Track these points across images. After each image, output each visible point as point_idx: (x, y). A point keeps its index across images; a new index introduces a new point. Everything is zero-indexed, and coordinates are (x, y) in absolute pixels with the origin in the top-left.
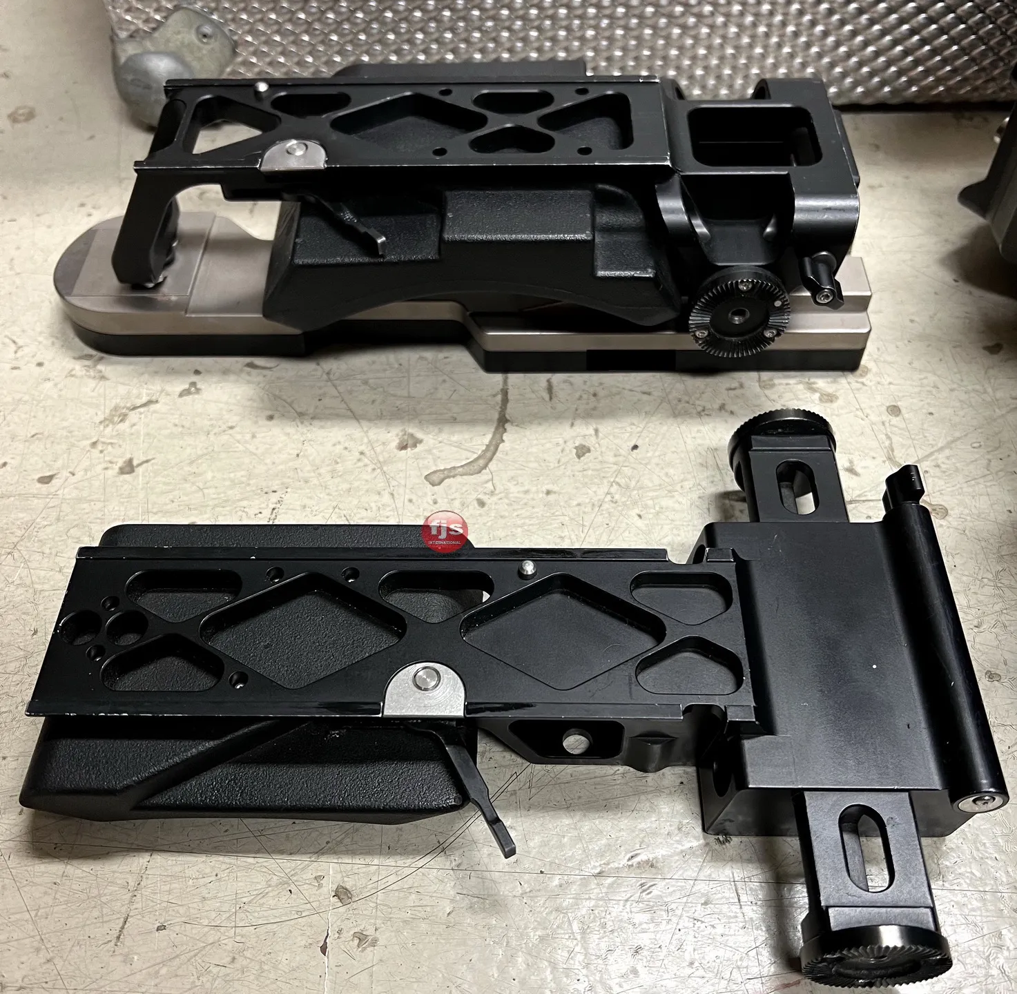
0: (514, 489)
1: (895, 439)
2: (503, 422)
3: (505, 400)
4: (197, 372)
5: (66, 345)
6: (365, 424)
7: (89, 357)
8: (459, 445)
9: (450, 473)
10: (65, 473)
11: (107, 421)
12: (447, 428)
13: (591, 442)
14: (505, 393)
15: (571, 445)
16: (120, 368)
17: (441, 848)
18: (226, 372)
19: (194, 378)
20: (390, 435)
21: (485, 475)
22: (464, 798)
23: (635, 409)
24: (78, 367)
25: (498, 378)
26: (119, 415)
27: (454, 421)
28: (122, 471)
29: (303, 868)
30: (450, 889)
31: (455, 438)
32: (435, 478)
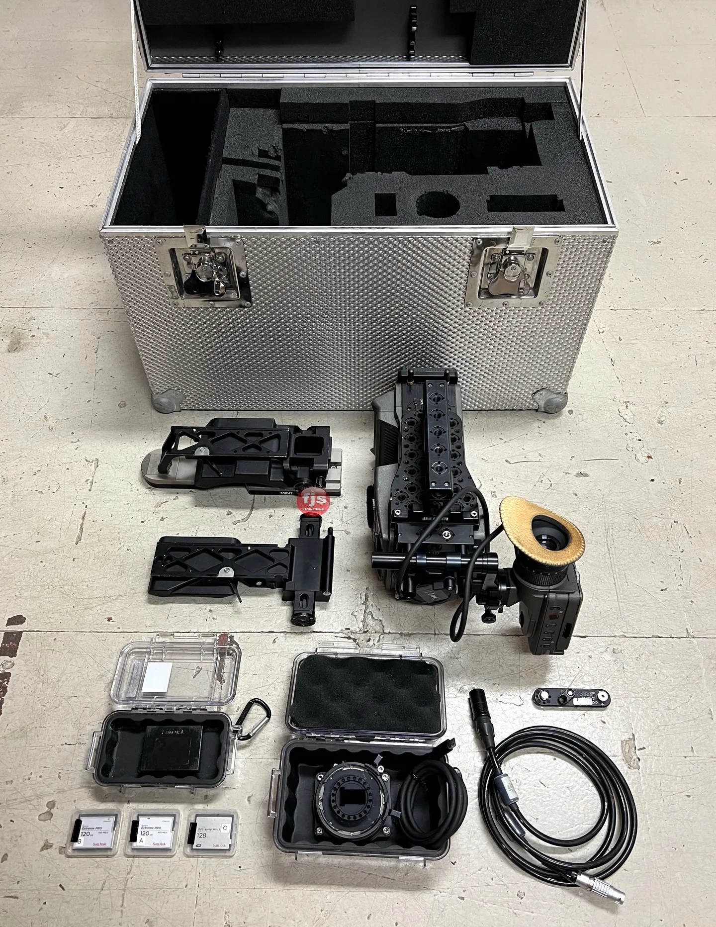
0: (253, 526)
1: (344, 515)
2: (252, 508)
3: (254, 502)
4: (178, 493)
5: (144, 484)
6: (219, 508)
7: (150, 488)
8: (241, 514)
9: (239, 522)
10: (147, 520)
11: (156, 507)
12: (239, 510)
13: (273, 514)
14: (254, 500)
15: (268, 515)
16: (158, 492)
17: (230, 603)
18: (185, 493)
19: (177, 495)
20: (225, 511)
21: (247, 522)
22: (234, 593)
23: (285, 505)
24: (147, 491)
25: (253, 495)
26: (158, 505)
27: (240, 508)
28: (161, 520)
29: (203, 606)
30: (231, 610)
31: (240, 512)
32: (235, 523)
